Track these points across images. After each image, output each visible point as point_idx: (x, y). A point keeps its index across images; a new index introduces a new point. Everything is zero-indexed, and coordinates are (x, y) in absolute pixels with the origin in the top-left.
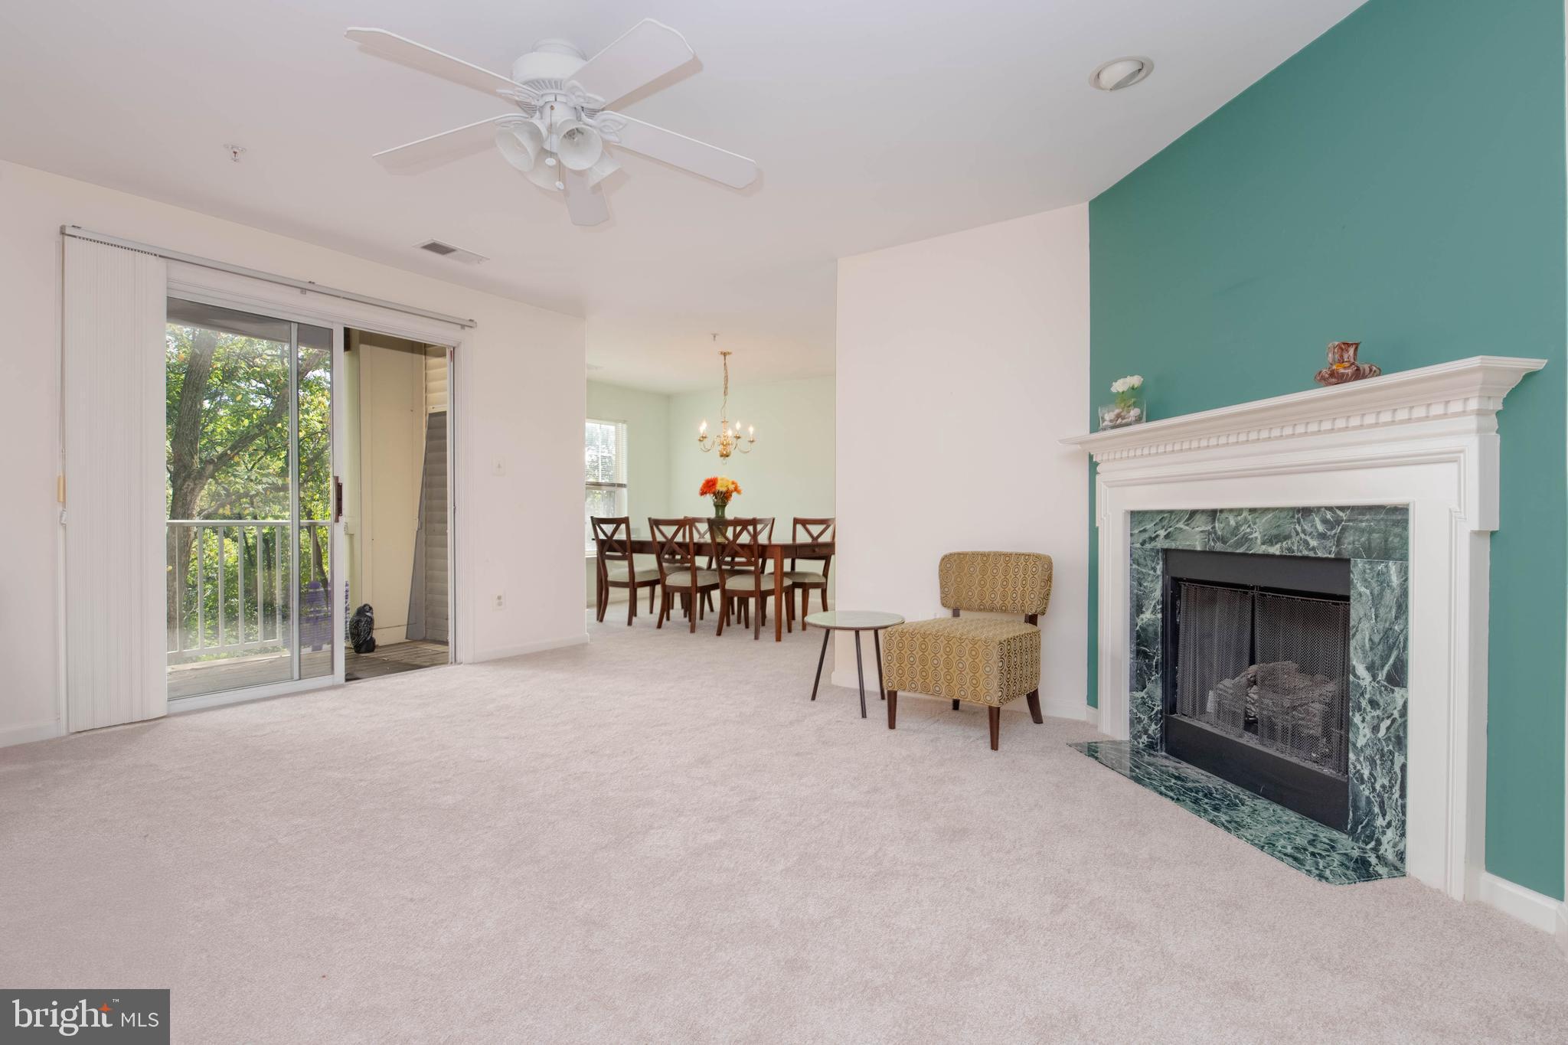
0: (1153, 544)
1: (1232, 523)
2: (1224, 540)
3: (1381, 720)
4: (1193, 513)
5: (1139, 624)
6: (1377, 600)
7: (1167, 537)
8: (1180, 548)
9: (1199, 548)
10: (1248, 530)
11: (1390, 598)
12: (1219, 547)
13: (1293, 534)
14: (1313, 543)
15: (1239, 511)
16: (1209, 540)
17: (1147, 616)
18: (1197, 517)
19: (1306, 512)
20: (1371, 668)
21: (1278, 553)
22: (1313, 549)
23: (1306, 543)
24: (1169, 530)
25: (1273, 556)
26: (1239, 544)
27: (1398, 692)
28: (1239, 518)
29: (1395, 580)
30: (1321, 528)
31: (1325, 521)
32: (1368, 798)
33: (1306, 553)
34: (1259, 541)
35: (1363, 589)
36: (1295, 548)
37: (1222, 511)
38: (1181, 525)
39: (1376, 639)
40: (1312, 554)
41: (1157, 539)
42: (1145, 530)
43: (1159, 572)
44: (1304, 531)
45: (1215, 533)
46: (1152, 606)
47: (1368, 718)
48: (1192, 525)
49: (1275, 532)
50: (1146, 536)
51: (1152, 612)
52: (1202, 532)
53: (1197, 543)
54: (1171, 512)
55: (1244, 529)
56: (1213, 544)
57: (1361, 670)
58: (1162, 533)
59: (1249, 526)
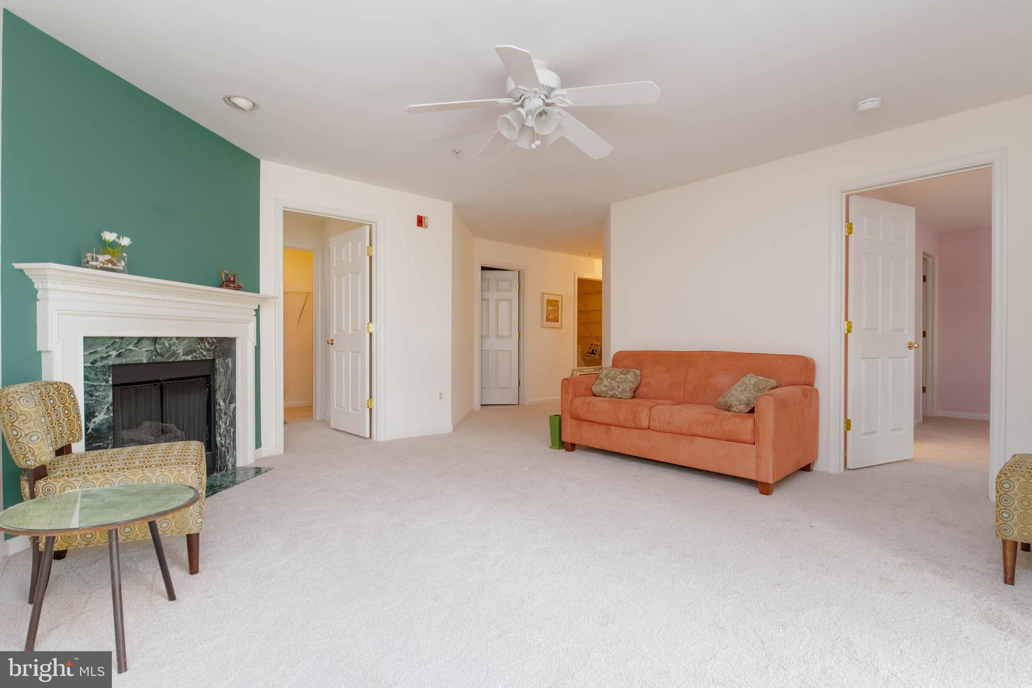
0: (105, 362)
1: (167, 345)
2: (161, 355)
3: (227, 419)
4: (140, 339)
5: (91, 428)
6: (225, 373)
7: (119, 355)
8: (130, 362)
9: (145, 362)
10: (176, 349)
11: (229, 372)
12: (159, 359)
13: (197, 350)
14: (205, 353)
15: (171, 338)
16: (152, 355)
17: (101, 417)
18: (144, 342)
19: (202, 339)
20: (224, 401)
21: (190, 359)
22: (205, 356)
23: (202, 353)
24: (120, 351)
25: (188, 361)
26: (170, 357)
27: (232, 406)
28: (171, 342)
29: (230, 365)
30: (208, 346)
31: (209, 343)
32: (224, 451)
33: (202, 358)
34: (181, 354)
35: (222, 370)
36: (198, 356)
37: (160, 338)
38: (131, 347)
39: (226, 389)
40: (204, 358)
41: (109, 358)
42: (95, 352)
43: (111, 382)
44: (201, 348)
45: (156, 351)
46: (105, 409)
47: (224, 421)
48: (140, 347)
49: (189, 349)
50: (97, 356)
51: (105, 414)
52: (147, 351)
53: (144, 358)
54: (122, 338)
55: (174, 348)
56: (155, 358)
57: (222, 403)
58: (114, 353)
59: (176, 347)
